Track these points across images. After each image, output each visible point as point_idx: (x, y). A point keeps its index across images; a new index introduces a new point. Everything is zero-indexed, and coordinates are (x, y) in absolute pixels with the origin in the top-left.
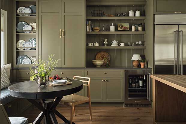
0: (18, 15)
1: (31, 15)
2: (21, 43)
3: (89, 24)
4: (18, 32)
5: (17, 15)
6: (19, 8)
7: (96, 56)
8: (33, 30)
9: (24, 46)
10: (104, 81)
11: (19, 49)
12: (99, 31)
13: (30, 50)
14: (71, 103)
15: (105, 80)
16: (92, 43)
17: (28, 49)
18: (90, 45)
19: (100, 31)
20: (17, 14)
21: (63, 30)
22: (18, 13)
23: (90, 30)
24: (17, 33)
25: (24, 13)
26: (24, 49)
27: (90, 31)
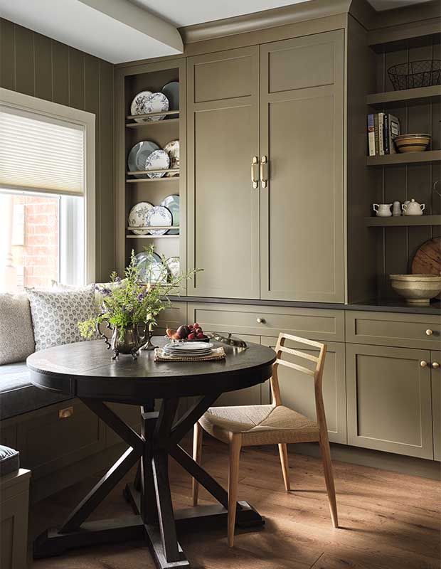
0: (133, 121)
1: (167, 117)
2: (139, 213)
3: (376, 126)
4: (133, 177)
5: (128, 121)
6: (136, 99)
7: (416, 258)
8: (176, 166)
9: (149, 223)
10: (429, 365)
11: (136, 231)
12: (426, 150)
13: (166, 234)
14: (231, 434)
15: (434, 364)
16: (397, 204)
17: (159, 232)
18: (384, 210)
19: (428, 148)
20: (130, 118)
21: (263, 159)
22: (133, 113)
23: (381, 148)
24: (128, 181)
25: (148, 112)
26: (149, 234)
27: (382, 153)
